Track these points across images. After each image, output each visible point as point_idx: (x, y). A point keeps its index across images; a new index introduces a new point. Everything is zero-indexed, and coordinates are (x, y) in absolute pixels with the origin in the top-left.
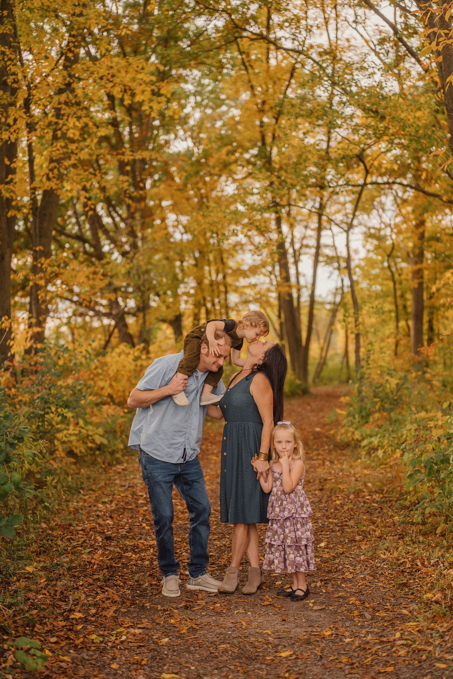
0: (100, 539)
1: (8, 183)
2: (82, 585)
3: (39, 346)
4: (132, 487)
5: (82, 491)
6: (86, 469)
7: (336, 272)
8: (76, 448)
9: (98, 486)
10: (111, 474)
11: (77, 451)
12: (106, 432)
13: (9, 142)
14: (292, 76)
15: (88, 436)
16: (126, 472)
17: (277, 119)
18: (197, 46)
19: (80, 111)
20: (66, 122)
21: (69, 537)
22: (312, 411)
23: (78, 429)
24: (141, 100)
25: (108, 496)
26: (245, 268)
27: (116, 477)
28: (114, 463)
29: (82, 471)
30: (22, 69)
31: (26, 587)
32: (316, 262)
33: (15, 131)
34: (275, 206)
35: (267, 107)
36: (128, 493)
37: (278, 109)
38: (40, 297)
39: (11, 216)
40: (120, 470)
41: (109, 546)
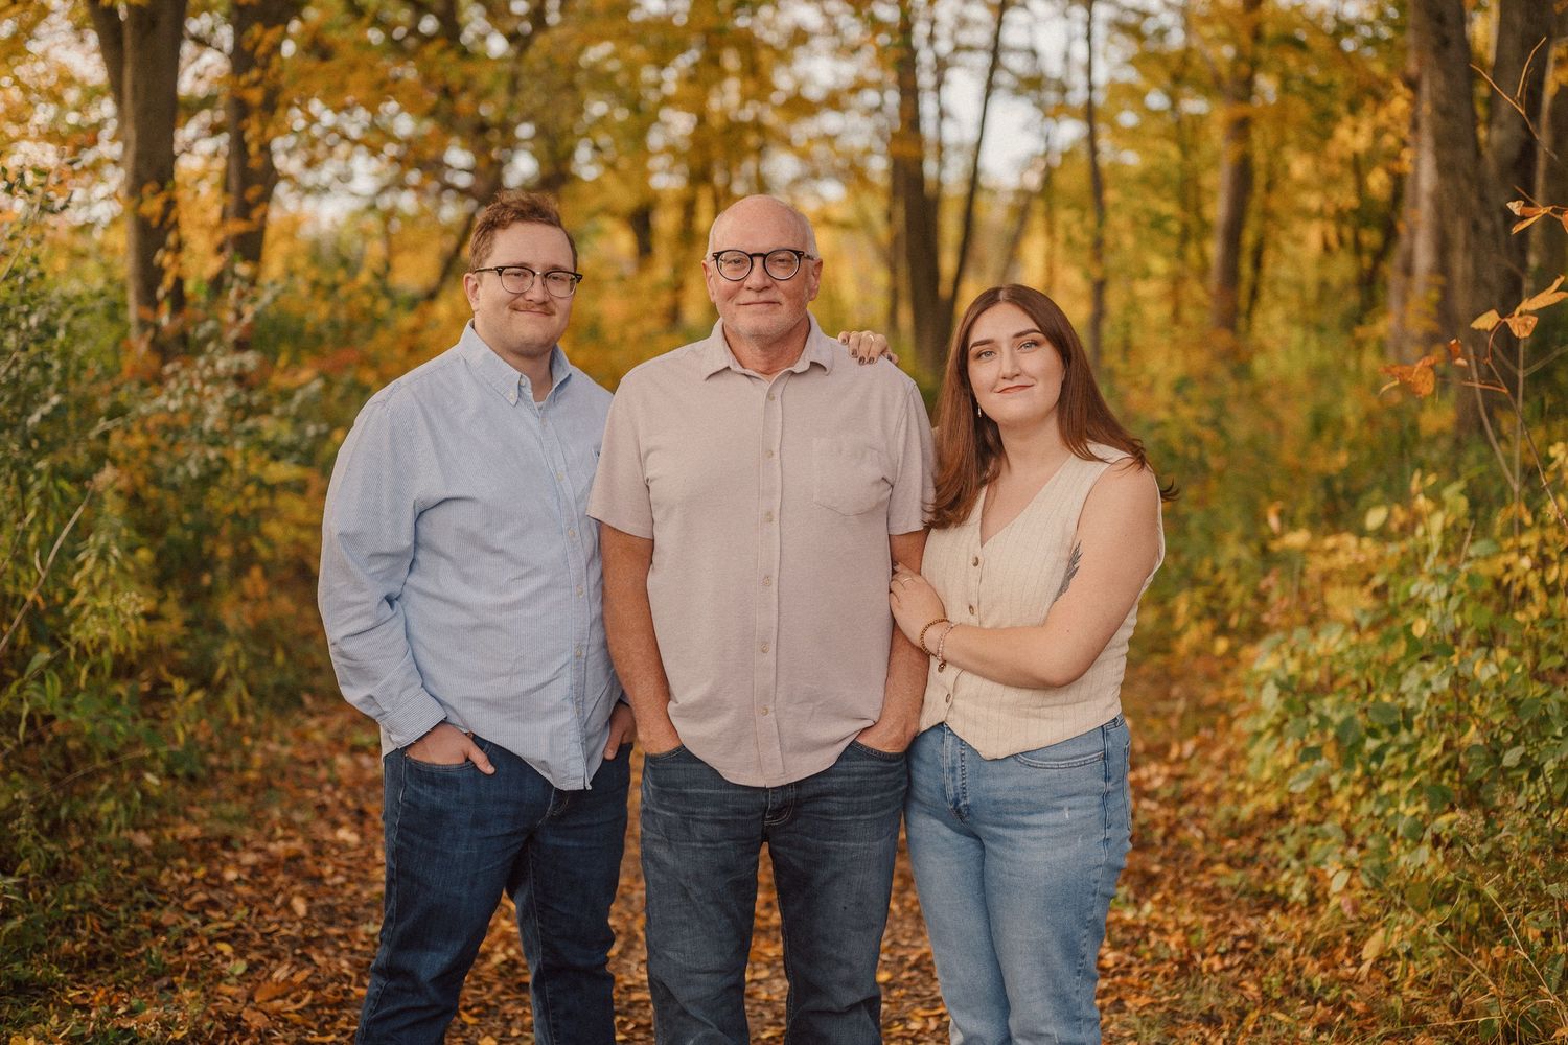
0: (300, 906)
21: (201, 896)
26: (814, 93)
32: (990, 87)
41: (319, 942)
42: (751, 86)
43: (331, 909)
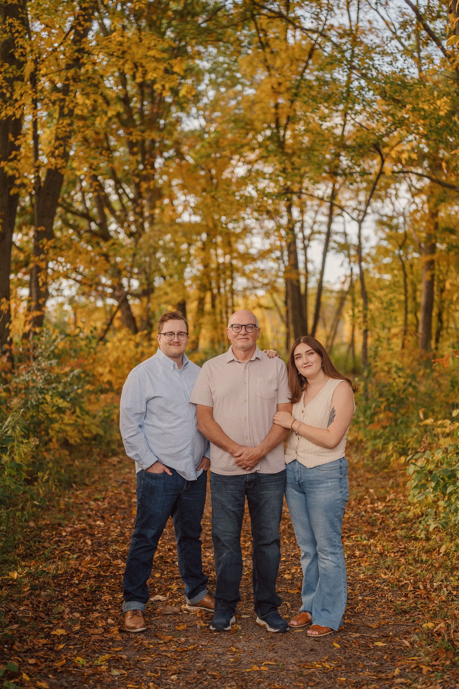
0: (89, 542)
1: (12, 160)
2: (67, 596)
3: (37, 330)
4: (127, 483)
5: (74, 485)
6: (80, 460)
7: (346, 260)
8: (72, 438)
9: (92, 480)
10: (106, 467)
11: (72, 441)
13: (13, 118)
14: (310, 57)
15: (84, 425)
16: (121, 465)
17: (292, 102)
18: (213, 22)
19: (88, 88)
20: (73, 99)
21: (57, 539)
23: (74, 418)
24: (152, 79)
25: (100, 491)
26: (254, 252)
27: (111, 471)
28: (110, 454)
29: (77, 463)
30: (29, 43)
31: (8, 595)
33: (20, 107)
34: (287, 191)
35: (282, 89)
36: (121, 490)
37: (294, 91)
38: (40, 280)
39: (14, 194)
40: (116, 463)
41: (98, 551)
42: (227, 250)
43: (99, 543)
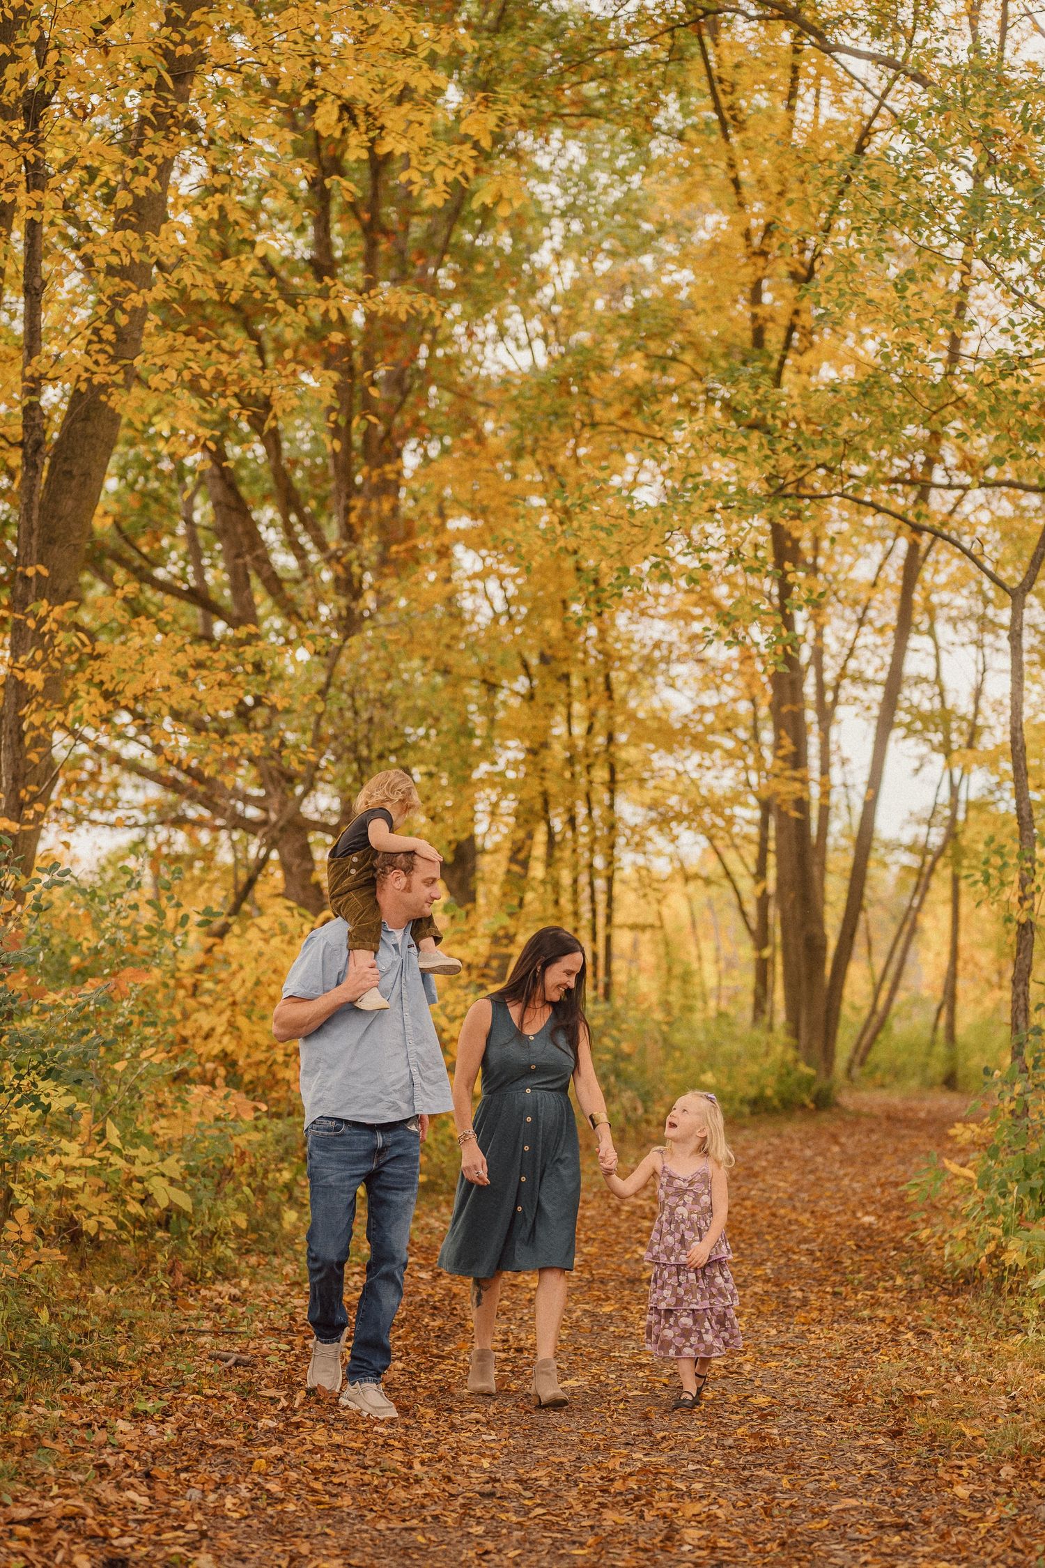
7: (939, 759)
12: (191, 1171)
22: (848, 1160)
